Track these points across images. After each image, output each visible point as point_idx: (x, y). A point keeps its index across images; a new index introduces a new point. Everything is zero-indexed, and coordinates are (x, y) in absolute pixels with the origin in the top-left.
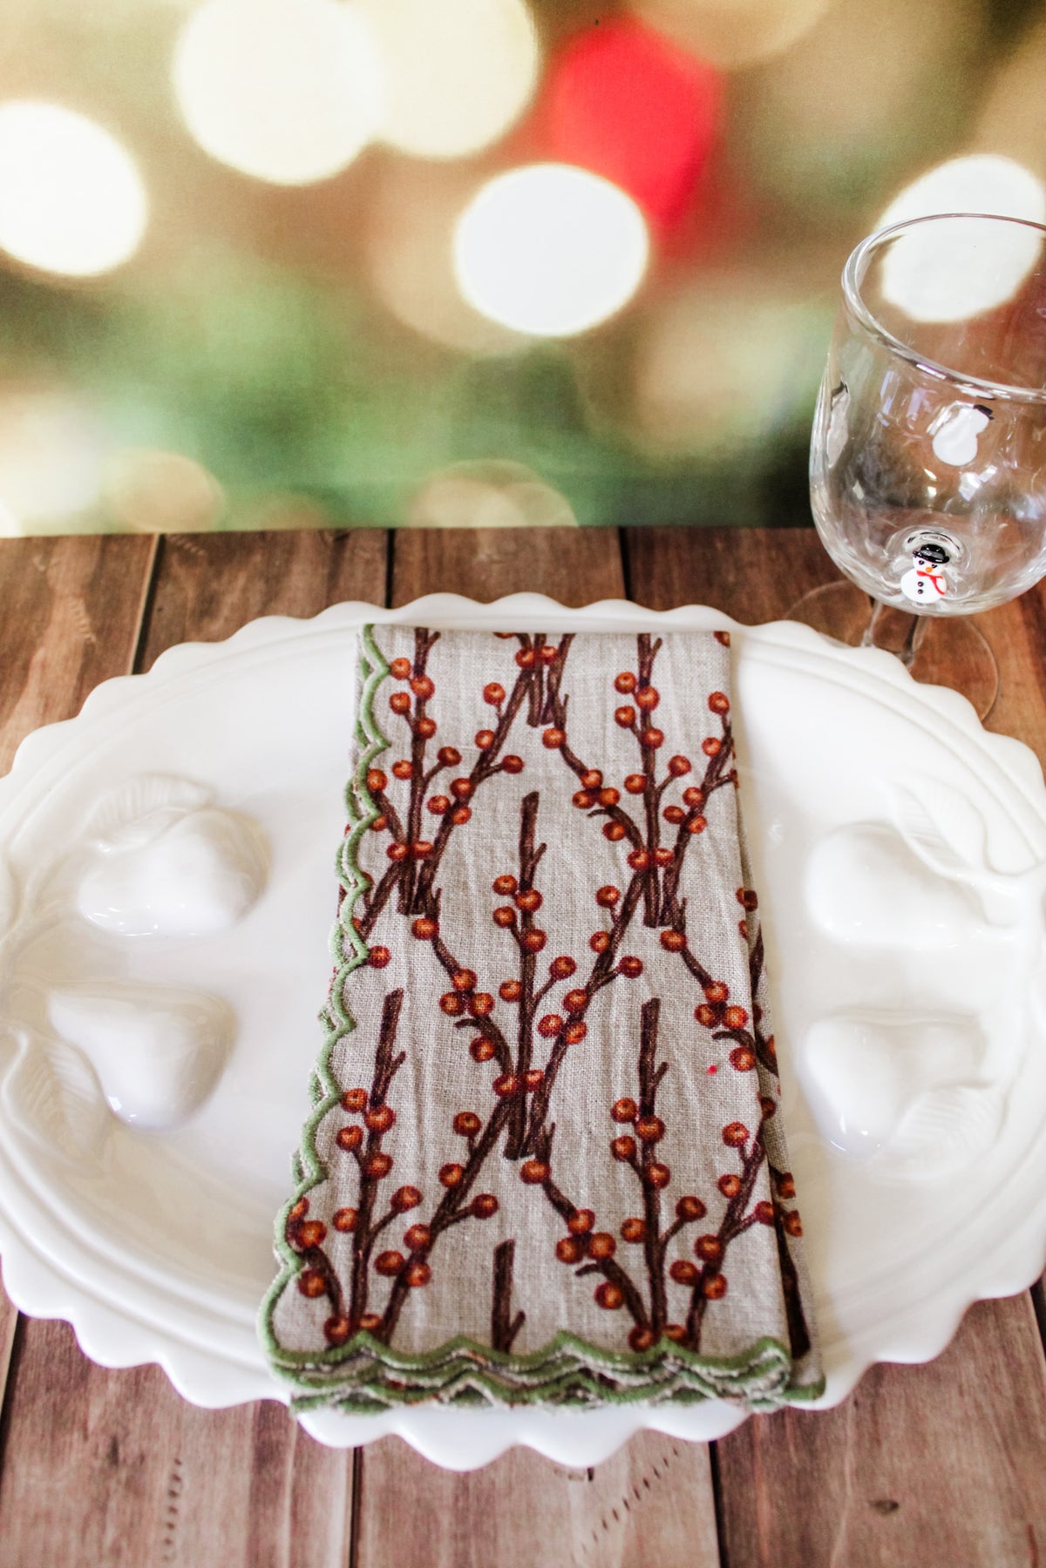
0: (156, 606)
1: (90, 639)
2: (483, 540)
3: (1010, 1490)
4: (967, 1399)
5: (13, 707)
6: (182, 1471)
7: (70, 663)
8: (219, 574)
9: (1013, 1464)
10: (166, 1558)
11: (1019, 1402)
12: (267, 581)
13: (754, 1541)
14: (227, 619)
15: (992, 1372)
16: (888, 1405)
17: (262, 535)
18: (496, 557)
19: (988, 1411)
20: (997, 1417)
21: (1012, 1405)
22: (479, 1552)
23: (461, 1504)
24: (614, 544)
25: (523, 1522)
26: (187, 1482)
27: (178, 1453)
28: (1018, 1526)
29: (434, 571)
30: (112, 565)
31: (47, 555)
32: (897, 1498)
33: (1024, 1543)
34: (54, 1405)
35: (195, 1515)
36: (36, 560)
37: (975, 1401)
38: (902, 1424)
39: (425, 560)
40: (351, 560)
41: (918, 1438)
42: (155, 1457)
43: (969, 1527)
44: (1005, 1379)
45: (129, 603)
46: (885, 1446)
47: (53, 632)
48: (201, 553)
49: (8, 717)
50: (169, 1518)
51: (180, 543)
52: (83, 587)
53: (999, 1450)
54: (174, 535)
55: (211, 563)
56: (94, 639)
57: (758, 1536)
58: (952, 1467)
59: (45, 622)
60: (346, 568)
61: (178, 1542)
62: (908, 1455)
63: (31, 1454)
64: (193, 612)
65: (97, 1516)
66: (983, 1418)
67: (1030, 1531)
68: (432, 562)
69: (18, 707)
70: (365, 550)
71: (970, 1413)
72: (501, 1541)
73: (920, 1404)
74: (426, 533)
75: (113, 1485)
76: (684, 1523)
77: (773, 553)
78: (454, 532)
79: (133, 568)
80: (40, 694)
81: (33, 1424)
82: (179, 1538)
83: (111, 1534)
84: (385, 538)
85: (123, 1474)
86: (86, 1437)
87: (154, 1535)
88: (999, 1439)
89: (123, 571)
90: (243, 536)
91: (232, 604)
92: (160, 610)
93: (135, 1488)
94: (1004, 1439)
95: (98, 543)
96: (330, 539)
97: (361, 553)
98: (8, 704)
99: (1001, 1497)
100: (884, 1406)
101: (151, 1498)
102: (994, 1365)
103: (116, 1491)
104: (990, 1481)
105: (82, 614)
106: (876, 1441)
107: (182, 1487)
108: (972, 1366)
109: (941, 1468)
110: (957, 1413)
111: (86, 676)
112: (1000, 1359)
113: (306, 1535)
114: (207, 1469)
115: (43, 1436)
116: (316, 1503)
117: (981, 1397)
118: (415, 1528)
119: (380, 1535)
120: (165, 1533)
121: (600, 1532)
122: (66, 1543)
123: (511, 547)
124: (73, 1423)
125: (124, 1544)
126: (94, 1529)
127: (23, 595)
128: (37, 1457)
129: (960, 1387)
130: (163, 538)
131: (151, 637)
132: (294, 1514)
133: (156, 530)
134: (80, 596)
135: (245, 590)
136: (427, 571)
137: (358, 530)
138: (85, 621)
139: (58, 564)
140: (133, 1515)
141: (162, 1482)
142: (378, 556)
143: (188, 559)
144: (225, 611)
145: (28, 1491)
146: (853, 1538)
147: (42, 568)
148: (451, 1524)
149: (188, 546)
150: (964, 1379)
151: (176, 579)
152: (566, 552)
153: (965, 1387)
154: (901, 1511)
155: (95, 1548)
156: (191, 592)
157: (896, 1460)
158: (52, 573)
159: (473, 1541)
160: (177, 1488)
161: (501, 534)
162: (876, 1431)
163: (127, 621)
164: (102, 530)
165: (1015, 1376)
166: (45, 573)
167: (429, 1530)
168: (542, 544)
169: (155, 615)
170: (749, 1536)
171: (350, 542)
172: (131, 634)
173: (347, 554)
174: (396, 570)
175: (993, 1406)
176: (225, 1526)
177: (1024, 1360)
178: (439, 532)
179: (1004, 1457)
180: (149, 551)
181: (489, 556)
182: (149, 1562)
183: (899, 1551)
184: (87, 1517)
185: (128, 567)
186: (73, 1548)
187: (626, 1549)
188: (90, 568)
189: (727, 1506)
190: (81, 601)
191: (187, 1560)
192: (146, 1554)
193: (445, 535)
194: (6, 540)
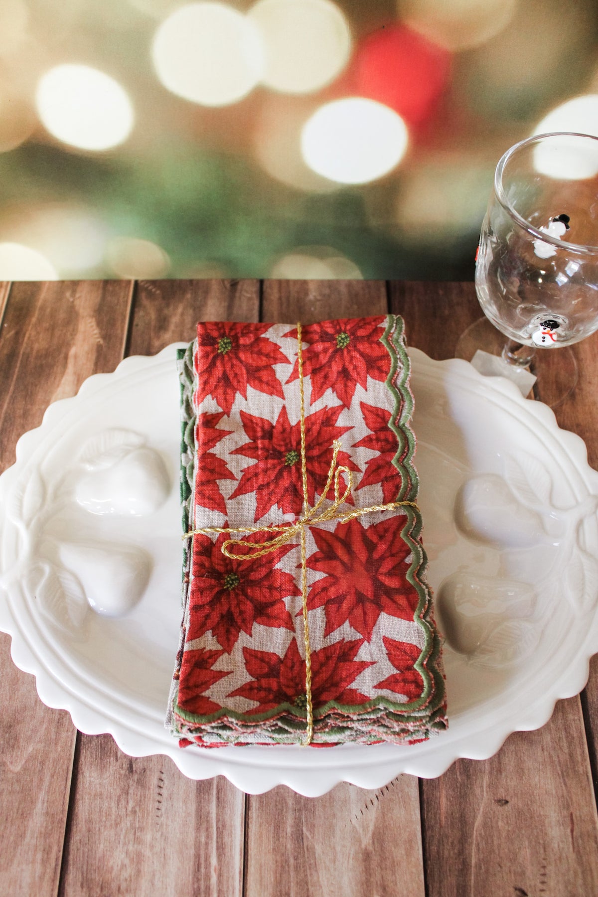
0: (135, 323)
1: (99, 342)
2: (312, 287)
3: (563, 796)
4: (545, 753)
5: (60, 380)
6: (163, 776)
7: (90, 356)
8: (168, 305)
9: (565, 784)
10: (158, 816)
11: (571, 755)
12: (194, 310)
13: (438, 816)
14: (174, 332)
15: (559, 741)
16: (507, 755)
17: (191, 282)
18: (319, 298)
19: (556, 759)
20: (559, 762)
21: (568, 756)
22: (306, 817)
24: (383, 290)
25: (328, 805)
26: (166, 781)
27: (162, 768)
28: (565, 813)
29: (285, 305)
30: (109, 298)
31: (74, 292)
32: (508, 799)
33: (568, 820)
34: (101, 744)
35: (170, 797)
36: (68, 294)
37: (550, 754)
38: (512, 763)
39: (280, 298)
40: (240, 298)
41: (520, 771)
42: (150, 770)
43: (542, 813)
44: (565, 744)
45: (120, 322)
46: (504, 774)
47: (79, 337)
48: (158, 292)
49: (58, 386)
50: (159, 798)
51: (146, 286)
52: (95, 311)
53: (560, 778)
54: (142, 281)
55: (164, 298)
56: (102, 342)
57: (440, 814)
58: (536, 785)
59: (74, 332)
60: (237, 302)
61: (163, 810)
62: (515, 779)
63: (91, 768)
64: (155, 327)
65: (124, 796)
66: (552, 762)
67: (571, 815)
68: (284, 300)
69: (63, 381)
70: (247, 292)
71: (546, 760)
72: (317, 813)
73: (522, 755)
74: (280, 282)
75: (131, 782)
76: (405, 807)
78: (295, 282)
79: (121, 300)
80: (75, 373)
81: (91, 752)
82: (163, 807)
83: (131, 804)
84: (258, 285)
85: (136, 777)
86: (117, 760)
87: (151, 806)
88: (560, 772)
89: (116, 301)
90: (181, 281)
91: (176, 322)
92: (137, 325)
93: (141, 783)
94: (562, 773)
95: (101, 285)
96: (228, 286)
97: (245, 294)
98: (58, 379)
99: (559, 799)
100: (505, 755)
101: (149, 789)
102: (560, 737)
103: (132, 785)
104: (554, 792)
105: (95, 327)
106: (500, 771)
107: (164, 784)
108: (549, 737)
109: (530, 785)
110: (540, 759)
111: (99, 364)
112: (563, 734)
113: (224, 807)
114: (175, 776)
115: (96, 759)
116: (228, 792)
117: (552, 753)
118: (276, 805)
119: (259, 808)
120: (157, 804)
121: (364, 809)
122: (110, 808)
123: (327, 291)
124: (110, 753)
125: (137, 809)
126: (123, 802)
127: (62, 315)
128: (94, 768)
129: (542, 747)
130: (136, 282)
131: (133, 341)
132: (218, 798)
133: (133, 278)
134: (93, 316)
135: (182, 314)
136: (281, 305)
137: (244, 279)
138: (96, 331)
139: (79, 297)
140: (141, 796)
141: (154, 781)
142: (254, 296)
143: (151, 295)
144: (172, 327)
145: (90, 783)
146: (485, 815)
147: (71, 300)
148: (293, 804)
149: (150, 288)
150: (544, 743)
151: (145, 307)
152: (357, 295)
153: (545, 747)
154: (509, 804)
155: (124, 810)
156: (153, 315)
157: (508, 781)
158: (77, 302)
159: (303, 813)
160: (161, 784)
161: (322, 283)
162: (500, 767)
163: (119, 331)
164: (102, 277)
165: (570, 744)
166: (73, 302)
167: (282, 807)
168: (343, 289)
169: (134, 329)
170: (435, 814)
171: (239, 287)
172: (122, 339)
173: (237, 295)
174: (265, 302)
175: (558, 756)
176: (185, 802)
177: (575, 735)
178: (288, 281)
179: (562, 780)
180: (129, 290)
181: (315, 296)
182: (150, 818)
183: (507, 823)
184: (119, 797)
185: (118, 300)
186: (114, 810)
187: (376, 818)
188: (98, 300)
189: (426, 800)
190: (94, 320)
191: (167, 818)
192: (148, 814)
193: (291, 283)
194: (50, 282)
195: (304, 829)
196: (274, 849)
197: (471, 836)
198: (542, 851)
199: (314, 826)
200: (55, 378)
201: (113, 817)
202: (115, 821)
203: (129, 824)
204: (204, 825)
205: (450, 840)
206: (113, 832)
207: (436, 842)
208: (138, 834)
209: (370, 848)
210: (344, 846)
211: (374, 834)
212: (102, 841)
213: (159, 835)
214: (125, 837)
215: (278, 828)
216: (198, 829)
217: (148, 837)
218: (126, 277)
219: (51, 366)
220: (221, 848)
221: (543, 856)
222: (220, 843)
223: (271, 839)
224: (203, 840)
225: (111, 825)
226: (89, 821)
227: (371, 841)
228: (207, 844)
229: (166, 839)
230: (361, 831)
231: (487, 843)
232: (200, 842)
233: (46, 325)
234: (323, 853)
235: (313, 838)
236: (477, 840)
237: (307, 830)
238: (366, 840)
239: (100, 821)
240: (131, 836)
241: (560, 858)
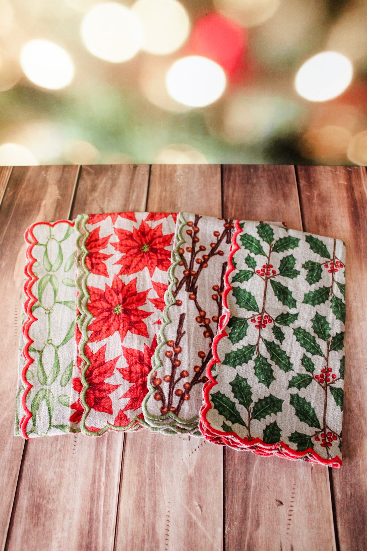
0: (79, 188)
1: (58, 197)
2: (178, 168)
7: (53, 205)
8: (98, 178)
10: (73, 453)
12: (112, 180)
13: (233, 459)
14: (100, 192)
17: (111, 166)
18: (182, 174)
22: (157, 456)
23: (153, 445)
24: (219, 170)
25: (170, 450)
29: (163, 178)
30: (65, 175)
31: (47, 171)
35: (81, 443)
36: (43, 173)
39: (160, 174)
40: (138, 174)
45: (71, 187)
47: (48, 195)
48: (93, 171)
50: (74, 443)
51: (86, 168)
52: (57, 181)
54: (84, 166)
55: (95, 174)
56: (60, 198)
57: (235, 457)
59: (46, 192)
60: (136, 176)
61: (77, 450)
64: (90, 189)
65: (55, 442)
68: (162, 175)
72: (163, 454)
74: (161, 165)
76: (214, 453)
77: (269, 173)
78: (170, 165)
80: (44, 214)
82: (77, 448)
83: (59, 446)
84: (149, 167)
87: (70, 448)
89: (69, 176)
90: (106, 166)
91: (101, 187)
92: (80, 189)
95: (62, 167)
96: (132, 167)
97: (141, 172)
98: (35, 217)
101: (69, 438)
105: (57, 190)
107: (78, 436)
111: (57, 209)
113: (111, 450)
116: (114, 442)
118: (140, 450)
119: (131, 451)
120: (73, 447)
121: (191, 453)
122: (47, 448)
123: (187, 170)
125: (62, 449)
126: (55, 445)
127: (39, 184)
130: (81, 167)
131: (77, 197)
132: (108, 444)
133: (79, 164)
134: (55, 184)
135: (105, 183)
136: (161, 177)
137: (140, 164)
138: (57, 192)
139: (50, 174)
140: (65, 442)
142: (146, 173)
143: (89, 173)
144: (99, 190)
146: (261, 459)
147: (45, 175)
148: (150, 449)
149: (89, 169)
151: (84, 179)
152: (204, 172)
155: (55, 449)
156: (89, 183)
158: (48, 177)
159: (156, 454)
160: (76, 436)
161: (184, 166)
163: (70, 192)
164: (63, 163)
166: (46, 177)
167: (144, 450)
168: (197, 170)
169: (78, 191)
170: (232, 457)
171: (138, 168)
172: (71, 196)
173: (137, 172)
174: (151, 177)
176: (89, 447)
178: (165, 165)
180: (77, 171)
181: (180, 173)
182: (69, 454)
183: (274, 464)
184: (53, 442)
185: (71, 176)
186: (49, 449)
187: (198, 459)
188: (59, 176)
189: (227, 449)
190: (56, 186)
191: (79, 454)
192: (68, 452)
193: (167, 167)
194: (34, 167)
195: (156, 463)
196: (138, 474)
197: (252, 470)
198: (293, 480)
199: (161, 462)
200: (33, 217)
201: (49, 453)
202: (50, 455)
203: (57, 457)
204: (99, 459)
205: (240, 472)
206: (47, 461)
207: (231, 473)
208: (62, 462)
209: (193, 475)
210: (177, 473)
211: (196, 467)
212: (42, 465)
213: (73, 463)
214: (54, 464)
215: (141, 461)
216: (95, 461)
217: (67, 464)
218: (76, 163)
219: (31, 211)
220: (108, 472)
221: (294, 483)
222: (107, 469)
223: (137, 468)
224: (98, 467)
225: (47, 457)
226: (35, 454)
227: (193, 471)
228: (100, 469)
229: (77, 466)
230: (188, 465)
231: (261, 474)
232: (96, 468)
233: (30, 189)
234: (166, 477)
235: (160, 468)
236: (255, 473)
237: (157, 464)
238: (191, 471)
239: (41, 455)
240: (58, 464)
241: (304, 484)
